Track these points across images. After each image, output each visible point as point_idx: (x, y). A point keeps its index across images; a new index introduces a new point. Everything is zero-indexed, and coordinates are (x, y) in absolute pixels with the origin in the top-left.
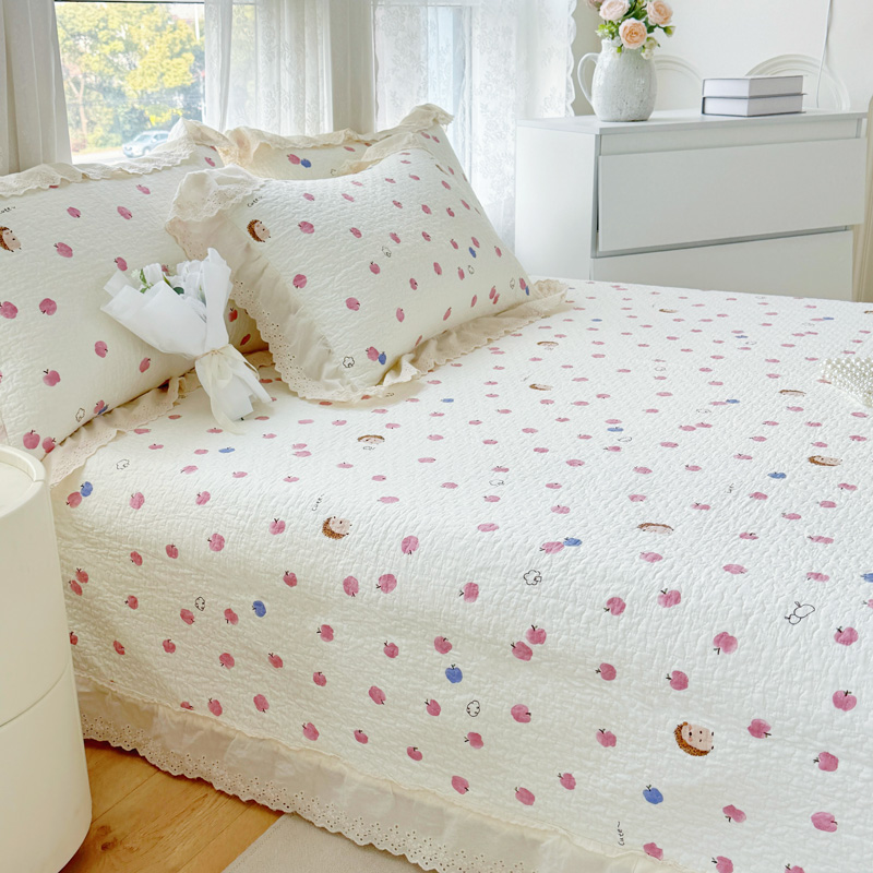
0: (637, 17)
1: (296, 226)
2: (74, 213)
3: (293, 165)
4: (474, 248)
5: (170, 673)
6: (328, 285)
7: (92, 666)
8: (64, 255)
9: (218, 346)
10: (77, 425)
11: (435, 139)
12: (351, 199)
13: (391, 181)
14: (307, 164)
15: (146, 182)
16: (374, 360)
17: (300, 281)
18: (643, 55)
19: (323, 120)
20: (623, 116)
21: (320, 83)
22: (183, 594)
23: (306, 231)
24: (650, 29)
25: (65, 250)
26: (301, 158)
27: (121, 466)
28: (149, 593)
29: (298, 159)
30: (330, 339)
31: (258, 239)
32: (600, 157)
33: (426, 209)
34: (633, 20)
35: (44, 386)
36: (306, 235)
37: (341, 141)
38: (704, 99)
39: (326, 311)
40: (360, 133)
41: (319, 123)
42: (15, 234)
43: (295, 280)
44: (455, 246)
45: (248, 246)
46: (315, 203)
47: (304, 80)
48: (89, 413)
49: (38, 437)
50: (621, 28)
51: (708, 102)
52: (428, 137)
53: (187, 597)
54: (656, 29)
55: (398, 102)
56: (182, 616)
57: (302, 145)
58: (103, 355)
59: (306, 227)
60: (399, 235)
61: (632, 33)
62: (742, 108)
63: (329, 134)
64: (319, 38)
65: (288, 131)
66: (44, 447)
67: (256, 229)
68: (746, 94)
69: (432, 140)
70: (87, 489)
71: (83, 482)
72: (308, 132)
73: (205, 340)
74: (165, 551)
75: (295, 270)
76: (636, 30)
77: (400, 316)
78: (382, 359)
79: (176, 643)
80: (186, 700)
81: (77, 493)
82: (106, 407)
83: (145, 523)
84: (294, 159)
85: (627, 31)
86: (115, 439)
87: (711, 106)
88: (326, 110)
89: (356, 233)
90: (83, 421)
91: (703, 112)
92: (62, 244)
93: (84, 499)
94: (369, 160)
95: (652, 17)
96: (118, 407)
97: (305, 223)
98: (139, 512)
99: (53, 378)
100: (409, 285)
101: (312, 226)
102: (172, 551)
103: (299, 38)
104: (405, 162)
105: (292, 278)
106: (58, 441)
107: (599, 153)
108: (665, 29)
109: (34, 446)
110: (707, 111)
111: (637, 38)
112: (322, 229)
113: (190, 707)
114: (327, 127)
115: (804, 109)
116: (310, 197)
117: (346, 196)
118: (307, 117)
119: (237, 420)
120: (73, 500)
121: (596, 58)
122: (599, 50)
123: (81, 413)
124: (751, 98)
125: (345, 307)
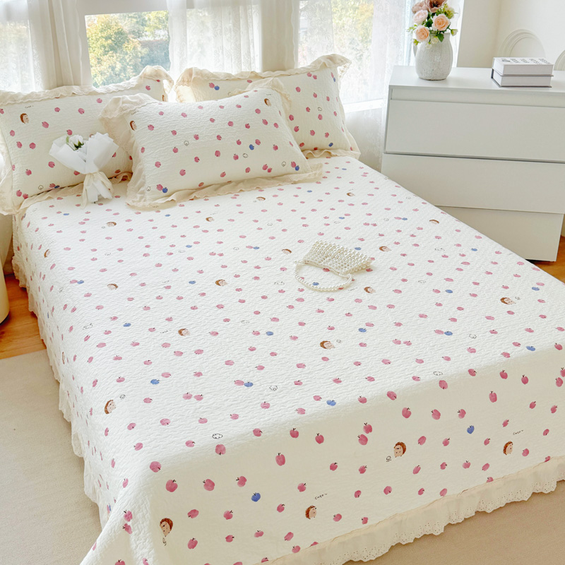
1: (147, 126)
2: (57, 110)
3: (211, 88)
4: (254, 145)
6: (151, 154)
8: (45, 127)
10: (40, 191)
11: (315, 77)
12: (185, 116)
13: (222, 107)
14: (217, 88)
15: (102, 98)
16: (160, 190)
17: (143, 150)
23: (150, 129)
26: (215, 85)
27: (34, 210)
30: (146, 177)
31: (132, 129)
34: (422, 27)
35: (25, 175)
36: (150, 131)
38: (493, 70)
39: (148, 165)
42: (28, 117)
44: (239, 143)
48: (47, 188)
49: (21, 193)
58: (52, 167)
59: (151, 127)
60: (200, 136)
66: (24, 196)
67: (133, 124)
69: (312, 78)
75: (143, 145)
77: (183, 173)
78: (165, 191)
81: (23, 216)
82: (59, 186)
84: (212, 85)
86: (45, 200)
89: (174, 133)
92: (46, 122)
93: (23, 219)
95: (434, 26)
96: (69, 187)
97: (151, 125)
98: (28, 229)
99: (29, 173)
100: (194, 160)
101: (153, 127)
105: (141, 148)
106: (30, 196)
107: (391, 98)
108: (451, 31)
109: (20, 196)
112: (157, 129)
116: (162, 114)
123: (41, 187)
125: (154, 165)
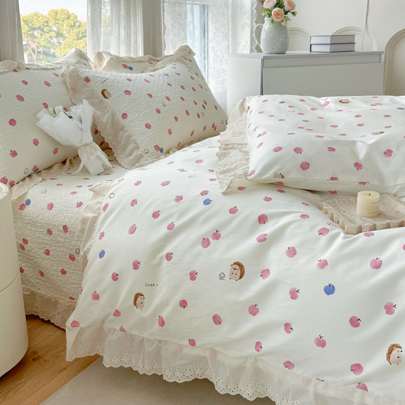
0: (279, 7)
1: (123, 92)
2: (25, 83)
3: (125, 69)
4: (205, 105)
5: (64, 284)
6: (137, 118)
7: (30, 282)
8: (20, 100)
9: (88, 143)
10: (25, 176)
11: (190, 60)
12: (148, 82)
13: (167, 75)
14: (131, 69)
15: (57, 72)
16: (158, 151)
17: (124, 116)
18: (283, 24)
19: (139, 51)
20: (274, 51)
21: (138, 34)
22: (70, 247)
23: (127, 94)
24: (286, 13)
25: (20, 98)
26: (128, 66)
27: (43, 192)
28: (55, 248)
29: (127, 66)
30: (138, 142)
31: (106, 98)
32: (264, 69)
33: (183, 87)
34: (278, 8)
35: (10, 157)
36: (128, 96)
37: (147, 60)
38: (311, 45)
39: (136, 129)
40: (156, 57)
41: (137, 52)
43: (123, 116)
44: (196, 104)
45: (101, 100)
46: (131, 82)
47: (130, 32)
48: (30, 171)
49: (7, 180)
50: (273, 12)
51: (313, 47)
52: (186, 59)
53: (72, 249)
54: (289, 13)
55: (174, 44)
56: (70, 257)
57: (129, 60)
58: (37, 145)
59: (128, 92)
60: (170, 98)
61: (277, 14)
62: (327, 49)
63: (141, 57)
64: (137, 14)
65: (123, 54)
66: (10, 184)
67: (105, 93)
68: (329, 43)
69: (188, 61)
70: (28, 202)
71: (26, 199)
72: (132, 56)
73: (82, 139)
74: (62, 228)
75: (123, 111)
76: (279, 13)
77: (170, 132)
78: (161, 150)
79: (67, 270)
80: (71, 296)
81: (24, 204)
82: (38, 169)
83: (54, 216)
84: (125, 66)
85: (275, 13)
86: (41, 182)
87: (314, 48)
88: (140, 46)
89: (150, 96)
90: (27, 174)
91: (311, 51)
92: (19, 96)
93: (27, 206)
94: (159, 67)
95: (287, 7)
96: (44, 170)
97: (127, 91)
98: (51, 211)
99: (14, 154)
100: (174, 119)
101: (130, 92)
102: (65, 228)
103: (128, 13)
104: (174, 68)
105: (121, 115)
106: (16, 182)
107: (263, 67)
108: (293, 13)
109: (5, 183)
110: (312, 50)
111: (280, 16)
112: (135, 94)
113: (73, 299)
114: (141, 54)
115: (355, 50)
116: (130, 80)
117: (146, 80)
118: (132, 49)
119: (96, 175)
120: (22, 207)
121: (262, 26)
122: (264, 23)
123: (26, 170)
124: (331, 44)
125: (145, 127)
